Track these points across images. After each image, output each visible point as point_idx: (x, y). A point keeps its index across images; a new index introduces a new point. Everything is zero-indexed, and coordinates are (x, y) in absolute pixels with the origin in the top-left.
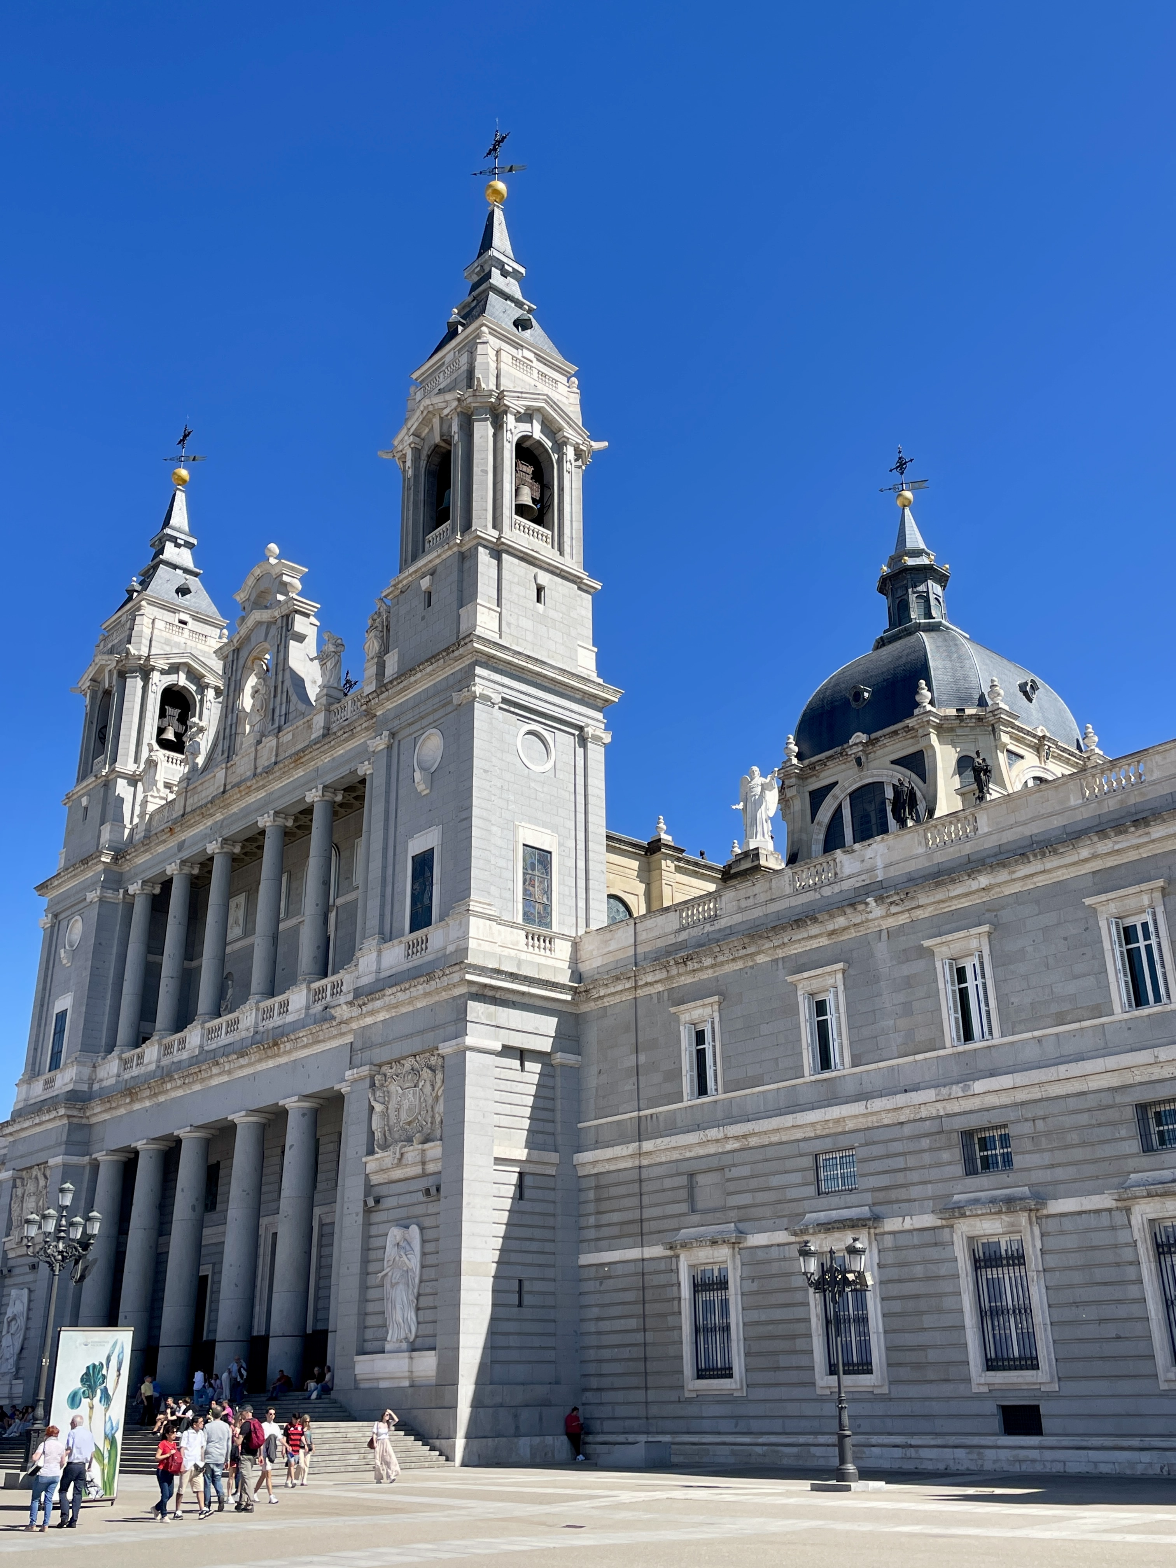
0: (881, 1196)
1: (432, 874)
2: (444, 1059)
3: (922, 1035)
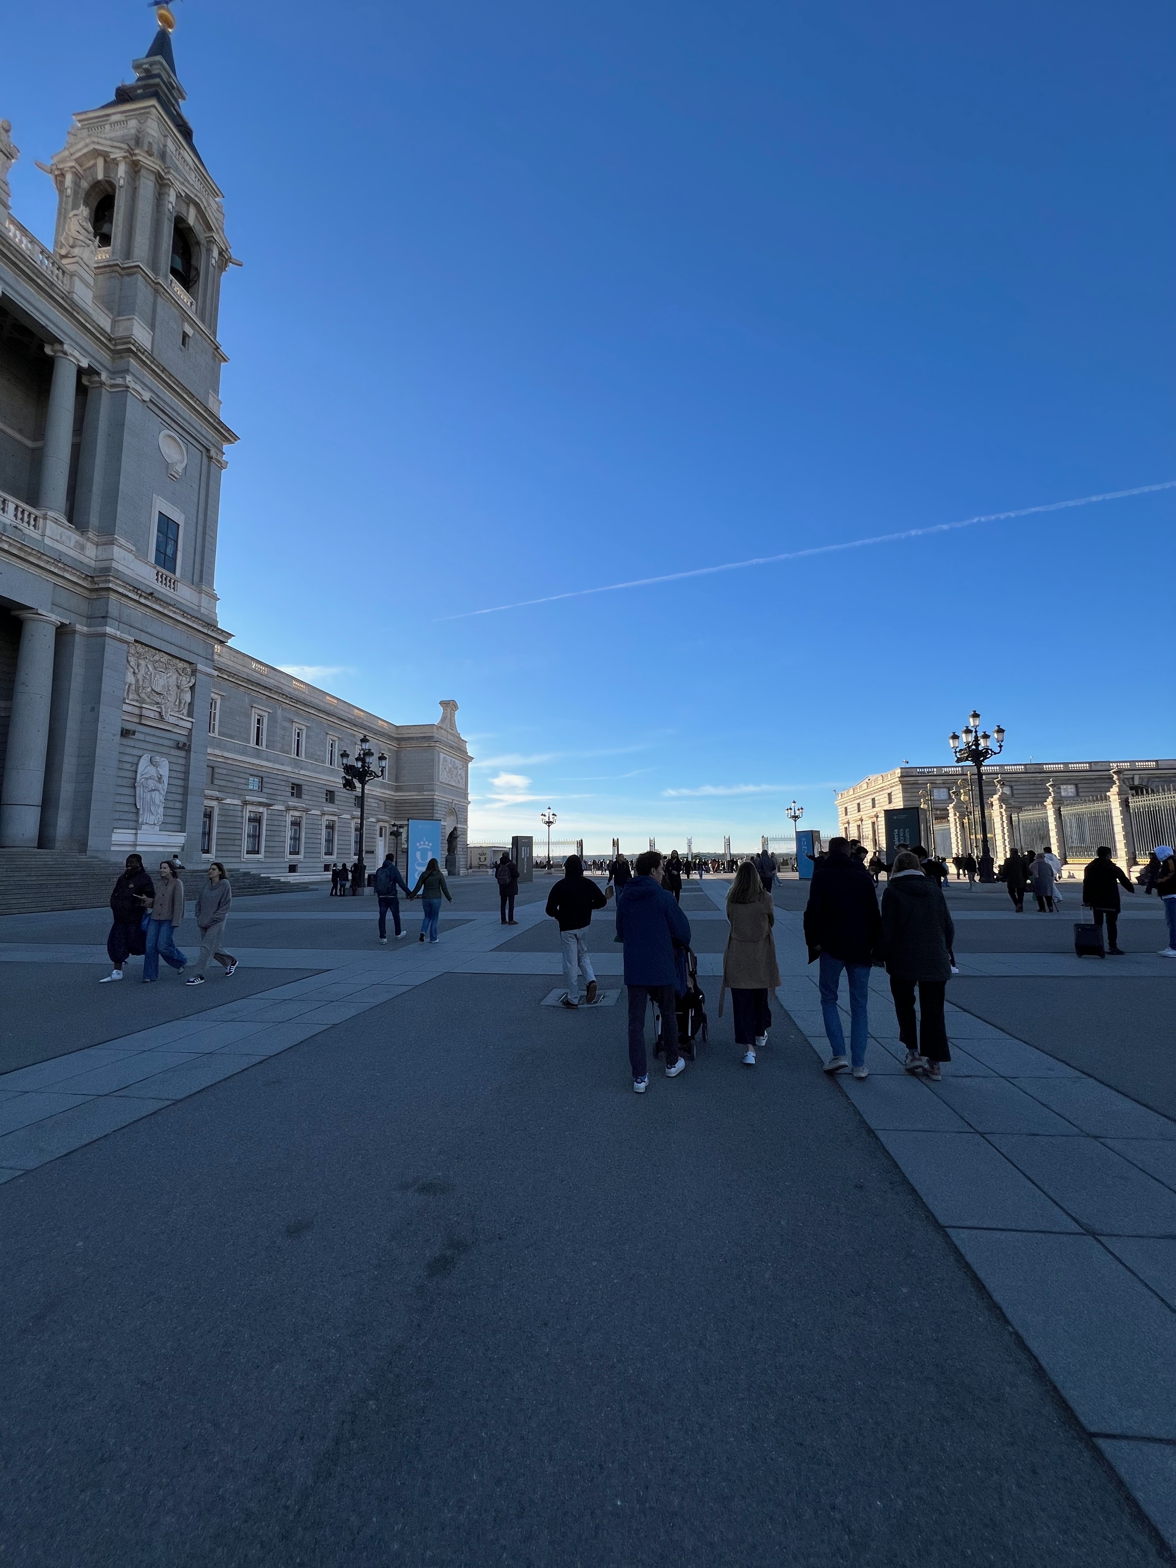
0: (269, 796)
1: (176, 542)
2: (194, 672)
3: (286, 748)
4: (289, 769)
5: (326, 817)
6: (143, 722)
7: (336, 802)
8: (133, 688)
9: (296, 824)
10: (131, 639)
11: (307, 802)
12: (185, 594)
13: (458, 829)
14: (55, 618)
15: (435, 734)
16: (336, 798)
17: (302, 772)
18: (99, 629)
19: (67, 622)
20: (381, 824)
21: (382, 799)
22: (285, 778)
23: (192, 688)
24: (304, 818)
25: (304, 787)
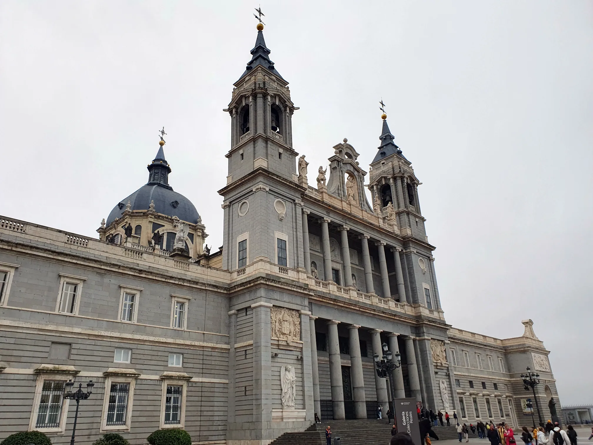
1: (429, 296)
2: (444, 343)
3: (463, 364)
4: (467, 374)
5: (485, 397)
6: (438, 368)
7: (487, 388)
8: (433, 355)
9: (475, 402)
10: (430, 338)
11: (476, 390)
12: (435, 315)
13: (554, 399)
14: (413, 337)
15: (525, 343)
16: (486, 386)
17: (472, 375)
18: (423, 338)
19: (415, 337)
20: (508, 398)
21: (505, 383)
22: (466, 379)
23: (445, 350)
24: (477, 398)
25: (473, 382)
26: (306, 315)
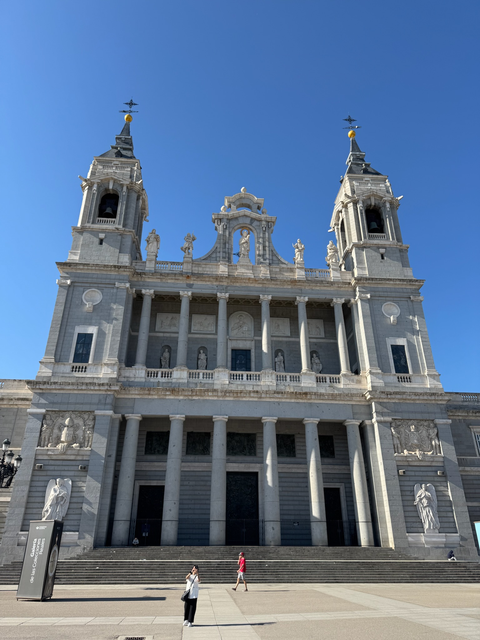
1: (405, 355)
6: (411, 464)
10: (390, 419)
12: (415, 382)
14: (357, 422)
26: (104, 416)
